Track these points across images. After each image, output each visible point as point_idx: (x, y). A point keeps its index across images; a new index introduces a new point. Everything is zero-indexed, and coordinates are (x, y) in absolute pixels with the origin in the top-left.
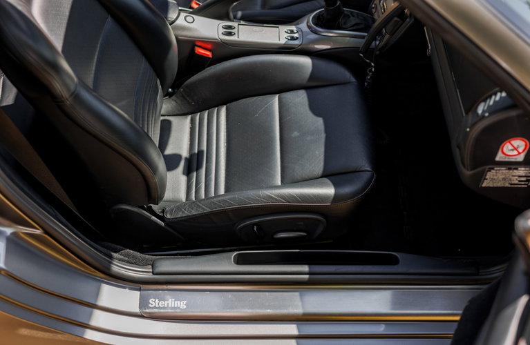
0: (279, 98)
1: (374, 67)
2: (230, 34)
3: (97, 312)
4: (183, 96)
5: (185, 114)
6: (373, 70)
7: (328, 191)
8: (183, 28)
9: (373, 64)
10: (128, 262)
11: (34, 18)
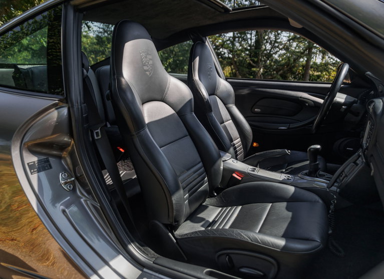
0: (271, 206)
1: (336, 199)
2: (254, 171)
3: (107, 267)
4: (221, 197)
5: (220, 207)
6: (336, 202)
7: (282, 242)
8: (230, 164)
9: (335, 197)
10: (143, 252)
11: (143, 109)
